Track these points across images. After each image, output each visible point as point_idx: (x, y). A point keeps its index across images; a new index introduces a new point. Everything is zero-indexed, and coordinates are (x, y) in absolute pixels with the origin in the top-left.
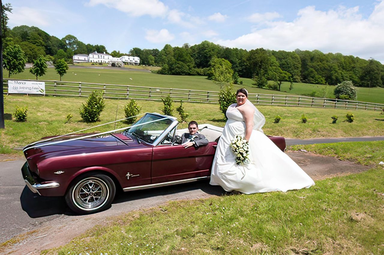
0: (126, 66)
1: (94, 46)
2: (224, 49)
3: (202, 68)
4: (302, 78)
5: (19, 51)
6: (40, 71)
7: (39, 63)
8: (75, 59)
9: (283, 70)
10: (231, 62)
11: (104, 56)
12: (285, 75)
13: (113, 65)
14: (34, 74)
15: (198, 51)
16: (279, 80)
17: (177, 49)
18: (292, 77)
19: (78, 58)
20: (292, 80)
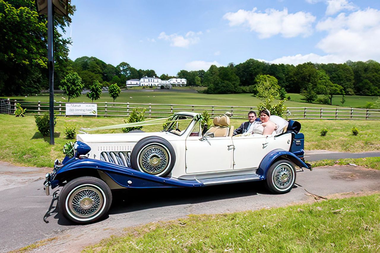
0: (174, 88)
1: (145, 70)
2: (269, 65)
3: (248, 86)
4: (355, 91)
5: (77, 78)
6: (95, 95)
7: (95, 88)
8: (128, 84)
9: (333, 83)
10: (277, 78)
11: (154, 80)
12: (336, 88)
13: (162, 87)
14: (90, 98)
15: (243, 69)
16: (330, 94)
17: (222, 68)
18: (345, 89)
19: (131, 82)
20: (345, 93)
